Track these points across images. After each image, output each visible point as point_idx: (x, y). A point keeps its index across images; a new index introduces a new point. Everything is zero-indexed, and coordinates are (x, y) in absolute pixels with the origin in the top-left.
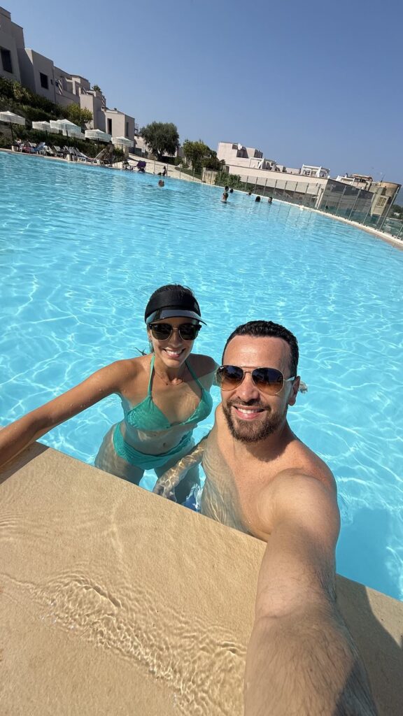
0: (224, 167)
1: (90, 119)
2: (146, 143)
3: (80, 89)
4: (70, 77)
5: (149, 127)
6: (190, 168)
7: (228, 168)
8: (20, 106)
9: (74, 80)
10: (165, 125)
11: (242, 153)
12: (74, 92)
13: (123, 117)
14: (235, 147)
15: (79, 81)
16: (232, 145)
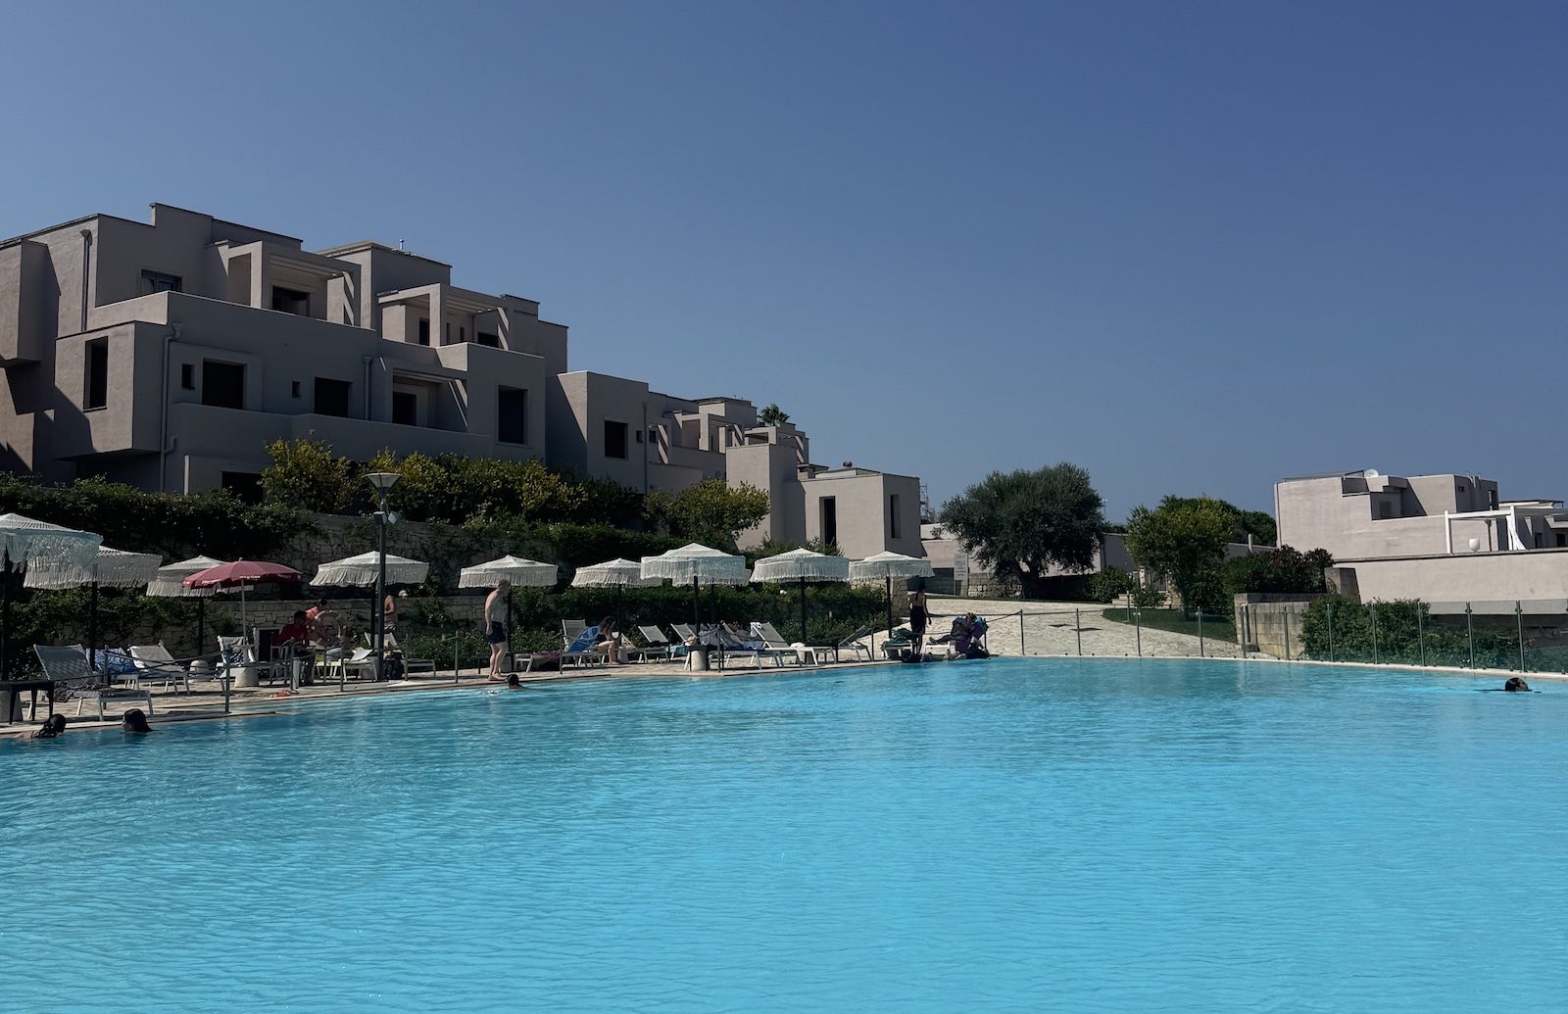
0: (1332, 577)
1: (758, 513)
2: (970, 547)
3: (722, 430)
4: (691, 406)
5: (976, 493)
6: (1172, 600)
7: (1349, 575)
8: (541, 528)
9: (705, 411)
10: (1039, 476)
11: (1395, 500)
12: (704, 444)
13: (876, 485)
14: (1353, 486)
15: (719, 410)
16: (1338, 481)
